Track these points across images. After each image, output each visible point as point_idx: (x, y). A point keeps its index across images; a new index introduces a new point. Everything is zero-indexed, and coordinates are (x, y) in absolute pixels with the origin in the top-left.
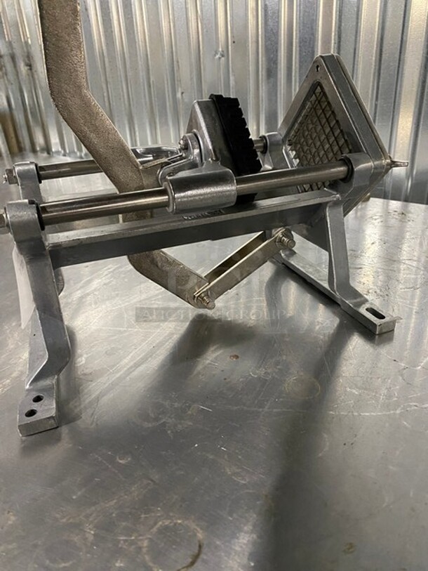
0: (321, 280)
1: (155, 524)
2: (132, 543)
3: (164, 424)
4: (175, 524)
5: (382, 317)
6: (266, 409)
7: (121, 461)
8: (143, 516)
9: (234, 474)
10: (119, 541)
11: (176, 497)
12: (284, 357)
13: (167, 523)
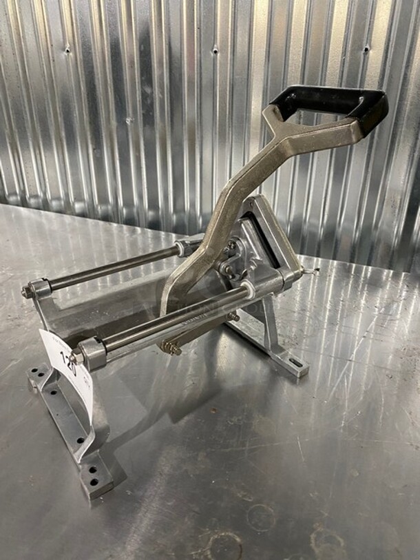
0: (253, 336)
1: (209, 539)
2: (200, 554)
3: (186, 471)
4: (221, 536)
5: (300, 365)
6: (247, 448)
7: (169, 504)
8: (200, 536)
9: (244, 496)
10: (192, 555)
11: (214, 519)
12: (246, 406)
13: (216, 537)
